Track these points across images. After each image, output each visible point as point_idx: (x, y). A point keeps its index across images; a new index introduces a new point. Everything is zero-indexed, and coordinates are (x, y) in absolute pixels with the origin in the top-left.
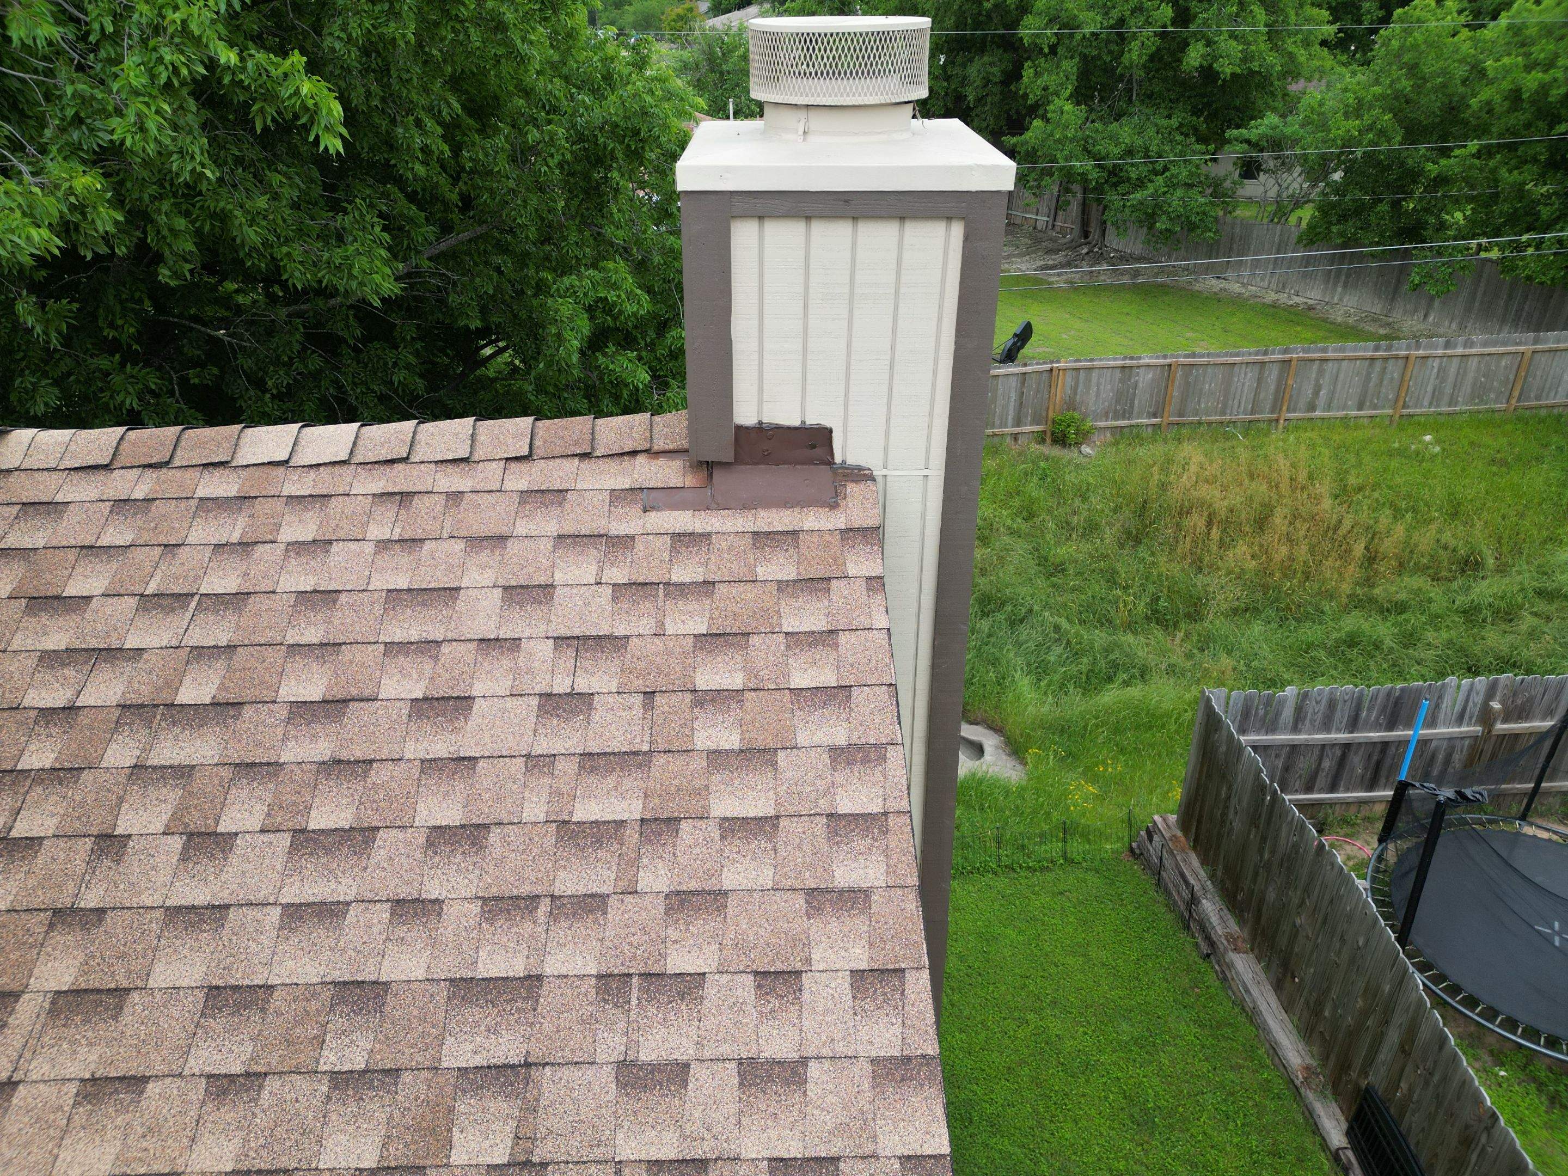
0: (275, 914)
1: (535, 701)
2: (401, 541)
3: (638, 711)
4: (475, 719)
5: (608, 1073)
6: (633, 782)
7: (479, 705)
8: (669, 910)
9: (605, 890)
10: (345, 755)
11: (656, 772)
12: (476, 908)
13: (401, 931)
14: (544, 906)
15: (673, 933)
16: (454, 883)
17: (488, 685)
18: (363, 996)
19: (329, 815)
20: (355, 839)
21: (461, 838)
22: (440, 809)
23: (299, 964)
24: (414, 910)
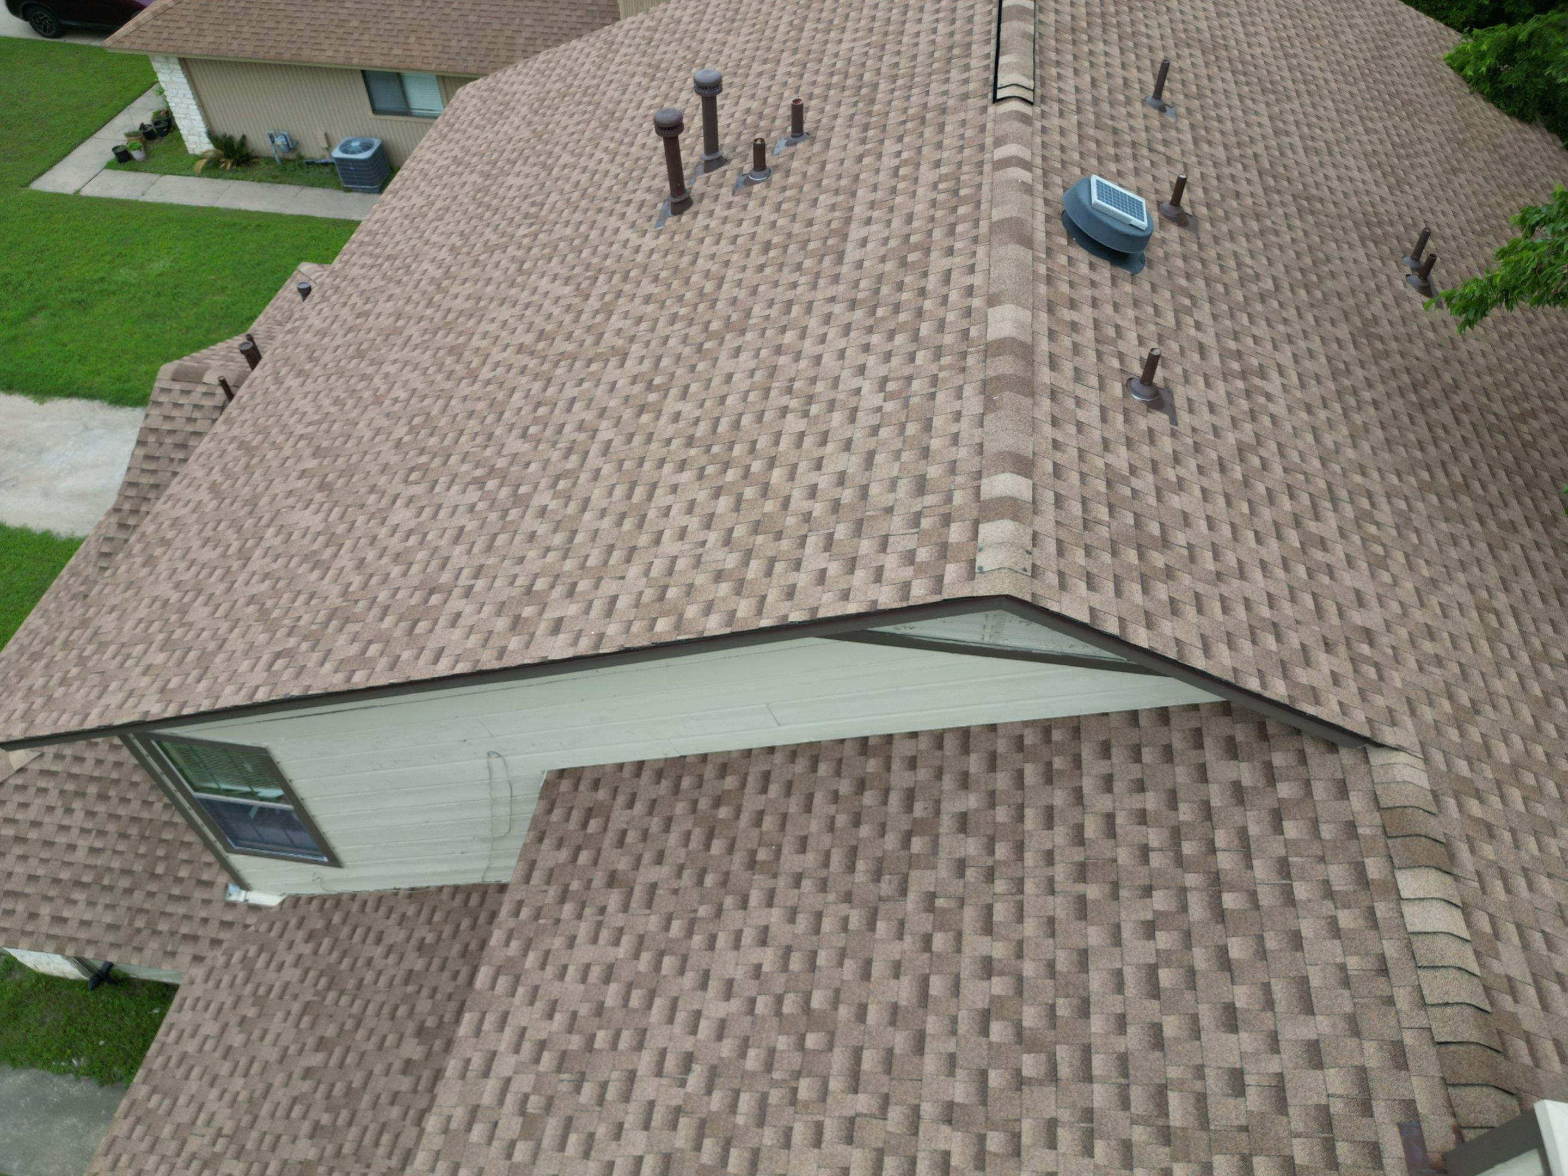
0: (1118, 965)
1: (1238, 1066)
2: (1347, 977)
3: (1236, 1123)
4: (1224, 1036)
5: (1053, 1114)
6: (1191, 1122)
7: (1233, 1037)
8: (1123, 1141)
9: (1133, 1109)
10: (1198, 976)
11: (1198, 1134)
12: (1123, 1050)
13: (1112, 1019)
14: (1123, 1081)
15: (1113, 1143)
16: (1134, 1039)
17: (1247, 1040)
18: (1084, 1009)
19: (1166, 977)
20: (1154, 991)
21: (1157, 1039)
22: (1172, 1026)
23: (1097, 981)
24: (1121, 1023)
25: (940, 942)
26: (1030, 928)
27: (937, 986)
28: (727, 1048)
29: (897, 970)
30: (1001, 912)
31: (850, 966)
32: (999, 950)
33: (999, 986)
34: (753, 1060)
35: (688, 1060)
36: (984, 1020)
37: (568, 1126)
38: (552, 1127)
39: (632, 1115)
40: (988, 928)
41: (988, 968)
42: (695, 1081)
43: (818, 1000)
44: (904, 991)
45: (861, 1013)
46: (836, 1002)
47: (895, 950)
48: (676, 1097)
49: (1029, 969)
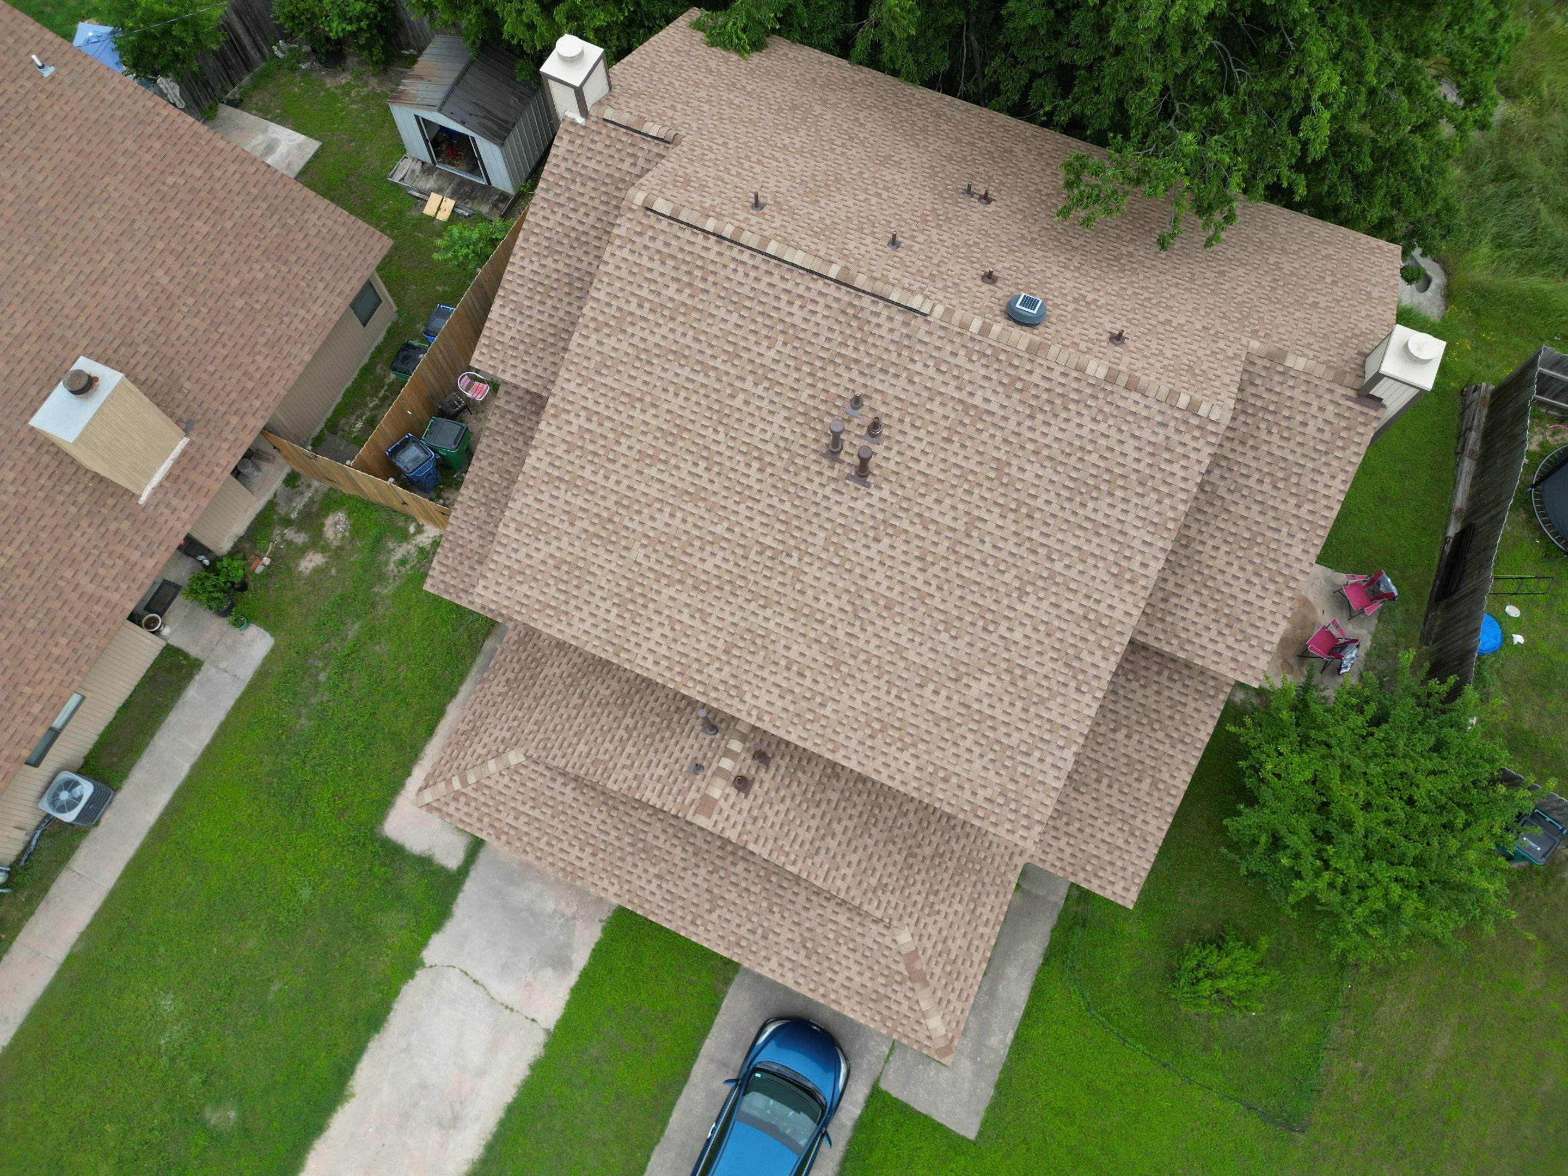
0: (1276, 445)
1: (1316, 428)
4: (1308, 428)
5: (1309, 479)
7: (1309, 426)
10: (1289, 426)
12: (1300, 454)
13: (1291, 453)
14: (1308, 458)
16: (1299, 450)
17: (1311, 423)
18: (1285, 460)
19: (1285, 434)
20: (1288, 439)
21: (1301, 444)
22: (1299, 439)
23: (1278, 453)
24: (1293, 451)
25: (1245, 492)
26: (1254, 464)
27: (1259, 498)
28: (1250, 568)
29: (1248, 508)
30: (1244, 471)
31: (1241, 522)
32: (1256, 476)
33: (1267, 480)
34: (1257, 560)
35: (1248, 582)
36: (1275, 487)
37: (1252, 625)
38: (1251, 631)
39: (1258, 603)
40: (1248, 477)
41: (1260, 481)
42: (1255, 580)
43: (1247, 535)
44: (1256, 508)
45: (1257, 523)
46: (1249, 529)
47: (1242, 507)
48: (1259, 587)
49: (1266, 470)
